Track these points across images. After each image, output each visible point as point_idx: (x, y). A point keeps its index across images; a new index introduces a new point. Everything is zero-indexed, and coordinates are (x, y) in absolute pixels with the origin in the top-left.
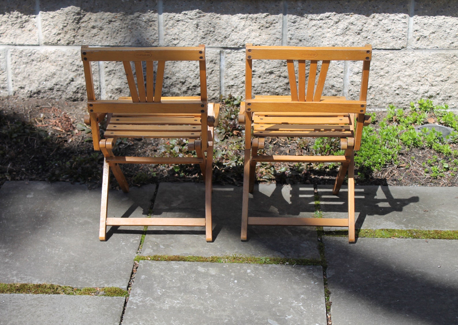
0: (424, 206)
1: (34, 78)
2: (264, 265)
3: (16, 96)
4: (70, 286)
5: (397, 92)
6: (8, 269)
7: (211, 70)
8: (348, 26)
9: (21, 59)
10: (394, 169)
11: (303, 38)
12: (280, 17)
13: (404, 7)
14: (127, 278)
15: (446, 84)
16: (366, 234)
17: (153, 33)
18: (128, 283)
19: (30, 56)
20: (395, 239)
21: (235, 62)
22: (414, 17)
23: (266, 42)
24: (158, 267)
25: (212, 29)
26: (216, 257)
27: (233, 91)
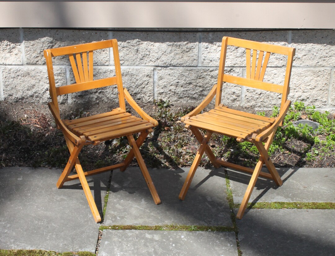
0: (303, 183)
1: (19, 89)
2: (193, 232)
3: (6, 101)
4: (54, 251)
5: (279, 97)
6: (7, 238)
7: (147, 82)
8: (245, 51)
9: (10, 75)
10: (280, 155)
11: (213, 59)
12: (197, 44)
13: (284, 38)
14: (95, 244)
15: (314, 91)
16: (264, 206)
17: (106, 56)
18: (95, 248)
19: (16, 72)
20: (285, 210)
21: (164, 76)
22: (292, 44)
23: (186, 62)
24: (117, 235)
25: (148, 53)
26: (158, 226)
27: (163, 97)
